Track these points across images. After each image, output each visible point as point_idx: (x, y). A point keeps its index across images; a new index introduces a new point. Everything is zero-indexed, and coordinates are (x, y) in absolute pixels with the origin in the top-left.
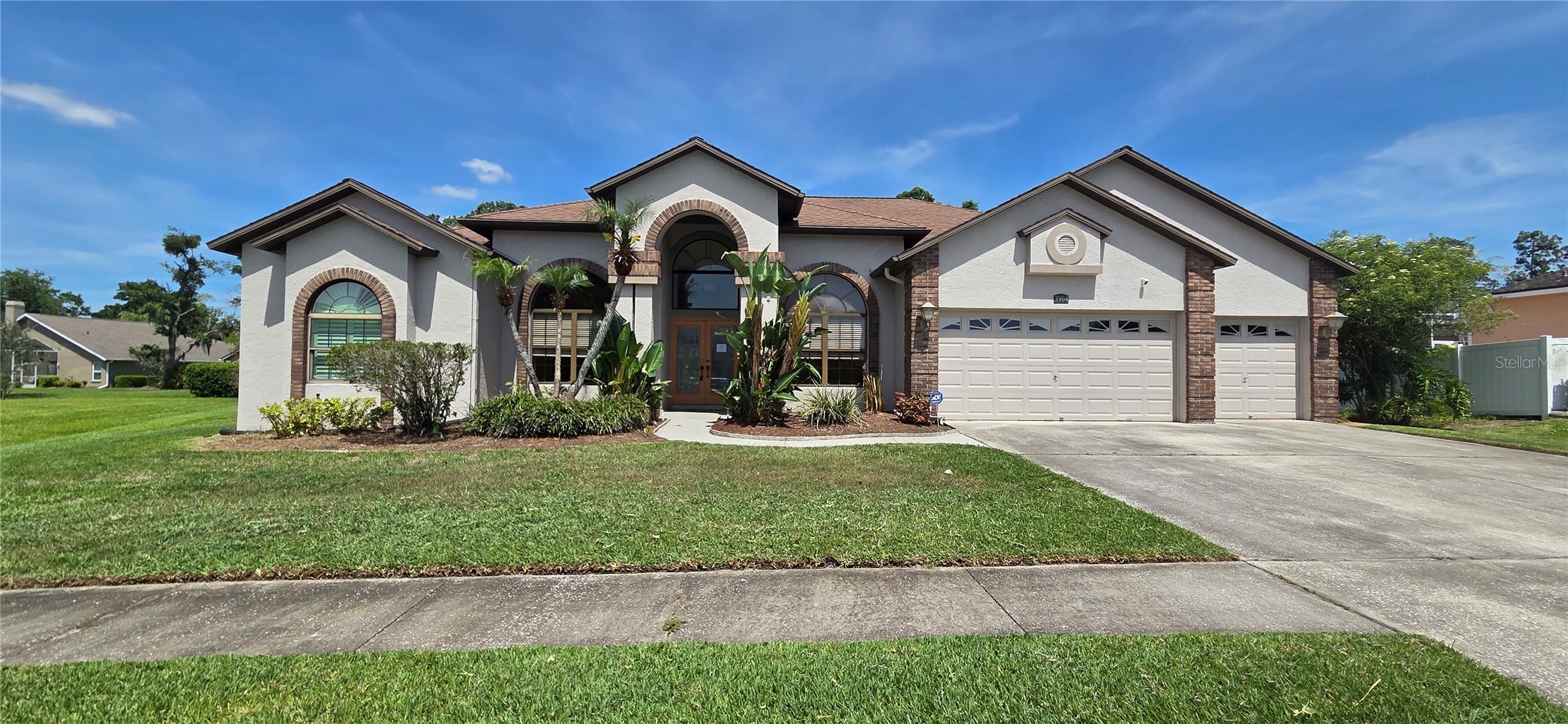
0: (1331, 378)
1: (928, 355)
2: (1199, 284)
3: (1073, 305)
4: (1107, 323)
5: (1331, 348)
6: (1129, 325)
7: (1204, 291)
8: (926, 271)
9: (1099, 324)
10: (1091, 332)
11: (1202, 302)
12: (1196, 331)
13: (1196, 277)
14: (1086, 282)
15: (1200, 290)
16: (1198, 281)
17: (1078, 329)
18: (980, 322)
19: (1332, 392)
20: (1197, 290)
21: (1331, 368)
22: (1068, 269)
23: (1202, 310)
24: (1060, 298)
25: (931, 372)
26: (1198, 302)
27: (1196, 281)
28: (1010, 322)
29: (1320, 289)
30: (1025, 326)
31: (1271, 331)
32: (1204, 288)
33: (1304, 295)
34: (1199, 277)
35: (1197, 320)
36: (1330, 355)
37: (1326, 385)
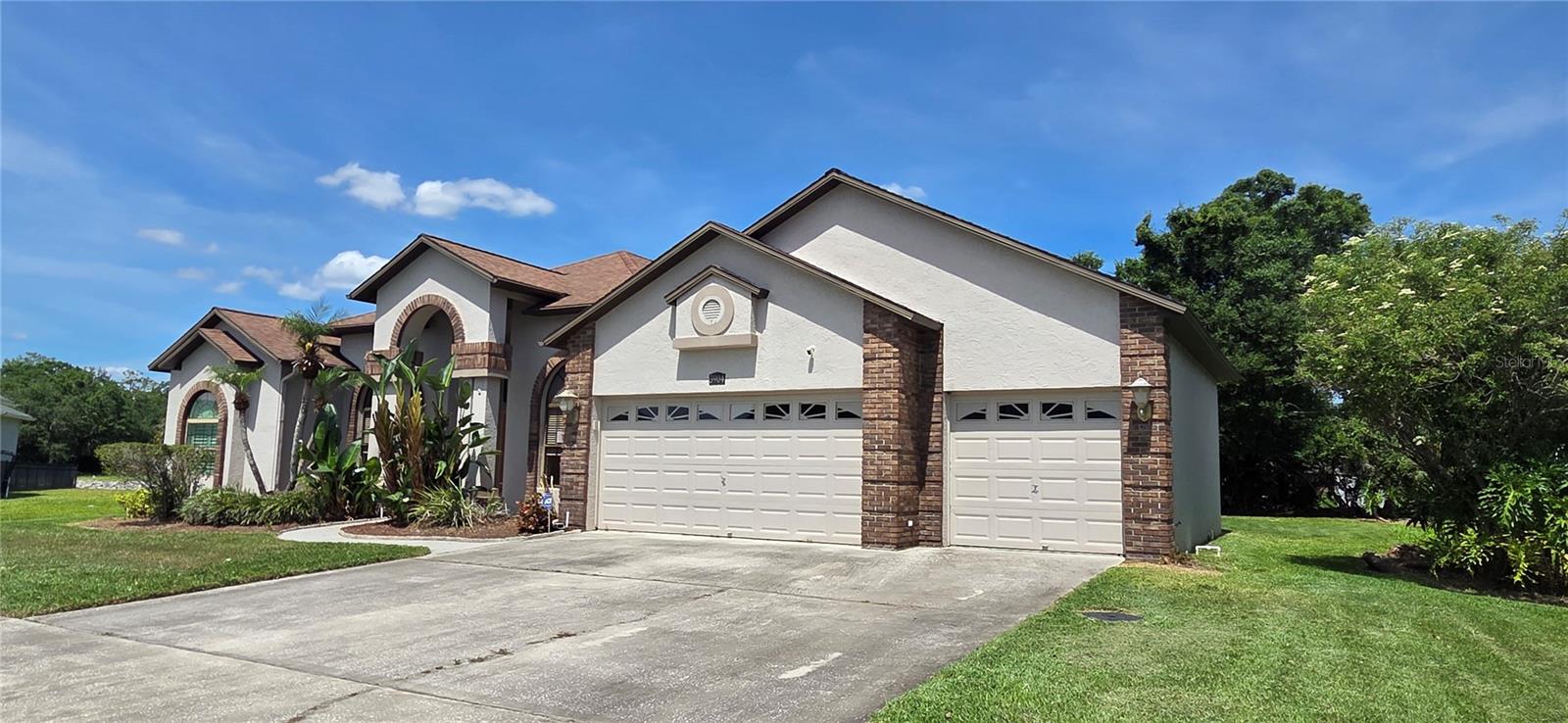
0: (1157, 487)
1: (576, 452)
2: (877, 350)
3: (732, 385)
4: (786, 408)
5: (1153, 438)
6: (815, 409)
7: (885, 359)
8: (578, 354)
9: (776, 409)
10: (767, 420)
11: (881, 375)
12: (872, 416)
13: (874, 341)
14: (744, 355)
15: (880, 359)
16: (877, 345)
17: (751, 417)
18: (645, 411)
19: (1157, 511)
20: (875, 359)
21: (1154, 472)
22: (714, 342)
23: (881, 386)
24: (717, 378)
25: (578, 471)
26: (877, 375)
27: (874, 345)
28: (677, 411)
29: (1133, 341)
30: (693, 414)
31: (1079, 412)
32: (884, 355)
33: (1113, 351)
34: (877, 340)
35: (874, 400)
36: (1152, 450)
37: (1144, 500)
